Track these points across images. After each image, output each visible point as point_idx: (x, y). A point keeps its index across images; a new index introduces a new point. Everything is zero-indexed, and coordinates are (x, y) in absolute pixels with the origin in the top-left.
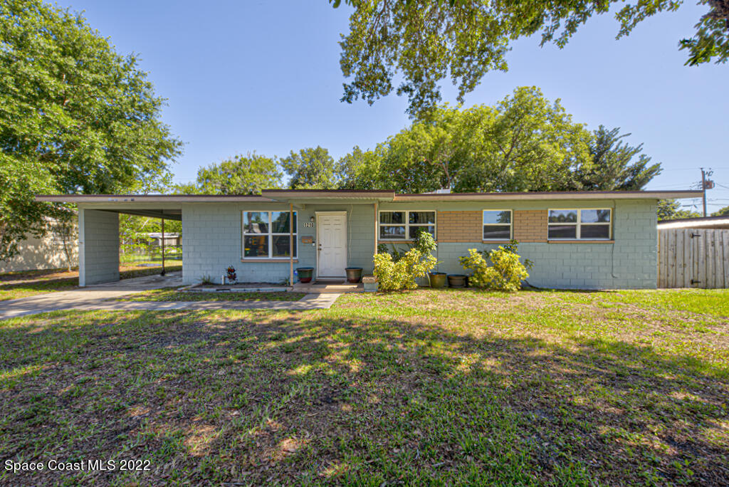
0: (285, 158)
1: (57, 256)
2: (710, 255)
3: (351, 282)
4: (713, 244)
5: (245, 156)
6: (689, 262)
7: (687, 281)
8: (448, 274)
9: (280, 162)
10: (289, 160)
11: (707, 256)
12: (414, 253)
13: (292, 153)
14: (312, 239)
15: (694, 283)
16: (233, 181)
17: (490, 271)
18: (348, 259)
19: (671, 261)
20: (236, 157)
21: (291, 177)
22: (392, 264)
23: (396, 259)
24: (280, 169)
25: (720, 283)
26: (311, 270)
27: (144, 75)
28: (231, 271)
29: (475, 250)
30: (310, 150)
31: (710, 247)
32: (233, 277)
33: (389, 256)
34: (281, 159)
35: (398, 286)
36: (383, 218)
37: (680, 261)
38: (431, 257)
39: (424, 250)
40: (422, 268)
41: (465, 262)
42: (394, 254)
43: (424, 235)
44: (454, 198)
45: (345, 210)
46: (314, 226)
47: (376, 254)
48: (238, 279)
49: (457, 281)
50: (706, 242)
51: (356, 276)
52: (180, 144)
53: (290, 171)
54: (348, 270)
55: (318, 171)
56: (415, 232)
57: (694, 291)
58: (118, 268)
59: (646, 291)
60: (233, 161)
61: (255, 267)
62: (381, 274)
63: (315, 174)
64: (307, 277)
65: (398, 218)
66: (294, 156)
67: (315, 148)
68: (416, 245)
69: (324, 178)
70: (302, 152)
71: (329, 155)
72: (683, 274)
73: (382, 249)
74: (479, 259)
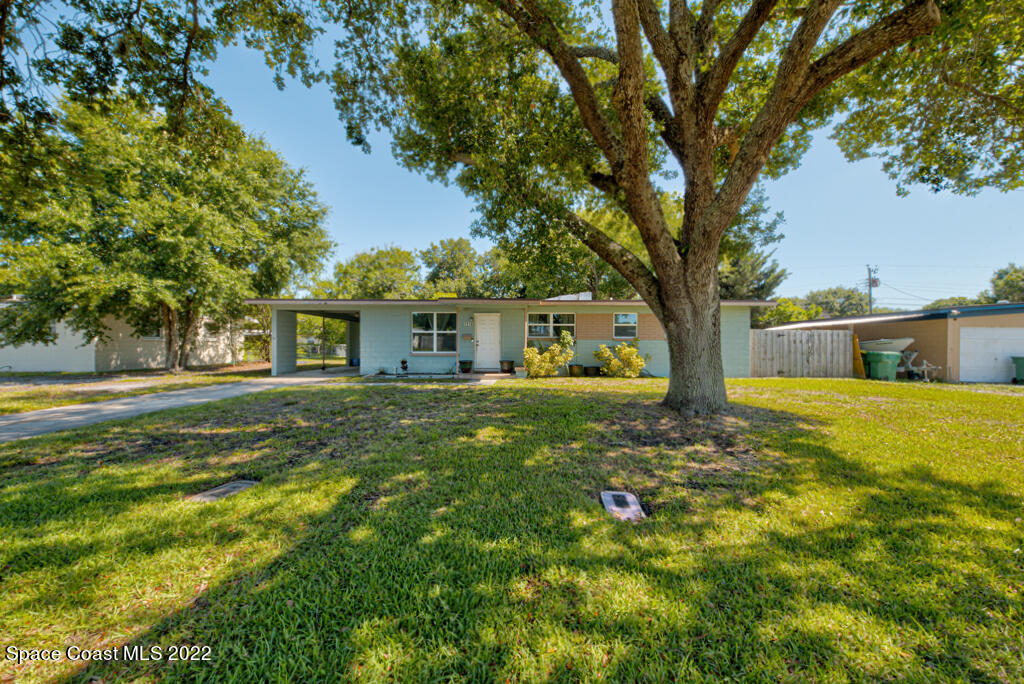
0: (424, 250)
1: (206, 352)
2: (792, 350)
3: (504, 371)
4: (795, 342)
5: (382, 248)
6: (776, 356)
7: (775, 371)
8: (585, 365)
9: (419, 254)
10: (429, 252)
11: (790, 352)
12: (556, 348)
13: (432, 244)
14: (470, 336)
15: (780, 373)
16: (371, 275)
17: (615, 362)
18: (502, 353)
19: (762, 356)
20: (372, 249)
21: (431, 270)
22: (539, 357)
23: (541, 353)
24: (419, 262)
25: (799, 373)
26: (471, 363)
27: (311, 185)
28: (404, 362)
29: (604, 346)
30: (451, 241)
31: (792, 344)
32: (405, 368)
33: (536, 350)
34: (421, 252)
35: (543, 373)
36: (531, 318)
37: (769, 356)
38: (568, 350)
39: (563, 345)
40: (561, 359)
41: (598, 355)
42: (540, 349)
43: (564, 333)
44: (593, 303)
45: (498, 312)
46: (473, 327)
47: (526, 349)
48: (410, 370)
49: (590, 372)
50: (789, 341)
51: (509, 368)
52: (336, 245)
53: (429, 265)
54: (502, 363)
55: (460, 264)
56: (557, 331)
57: (780, 379)
58: (295, 362)
59: (741, 379)
60: (368, 252)
61: (422, 360)
62: (530, 364)
63: (457, 268)
64: (466, 367)
65: (544, 318)
66: (434, 248)
67: (456, 239)
68: (558, 341)
69: (466, 271)
70: (442, 243)
71: (472, 246)
72: (772, 366)
73: (530, 344)
74: (608, 353)
